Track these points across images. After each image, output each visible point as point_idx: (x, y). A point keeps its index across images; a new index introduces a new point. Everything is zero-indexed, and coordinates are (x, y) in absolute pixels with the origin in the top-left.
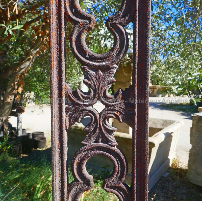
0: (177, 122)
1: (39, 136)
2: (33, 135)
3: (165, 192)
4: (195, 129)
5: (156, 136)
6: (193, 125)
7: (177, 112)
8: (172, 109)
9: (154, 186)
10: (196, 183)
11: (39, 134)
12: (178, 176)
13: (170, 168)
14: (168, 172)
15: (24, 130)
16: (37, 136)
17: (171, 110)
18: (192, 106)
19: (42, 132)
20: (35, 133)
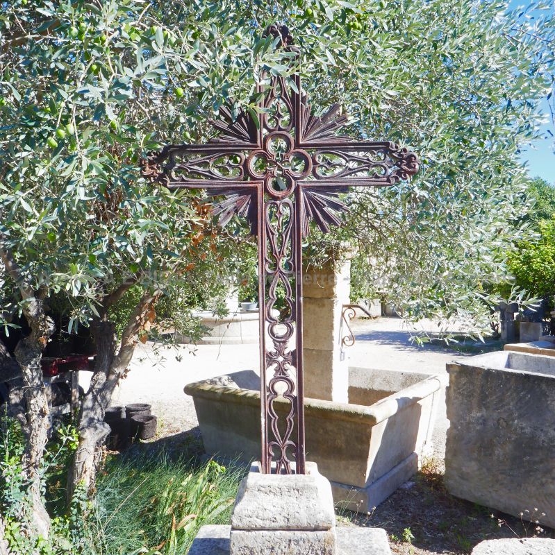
0: (432, 379)
1: (141, 414)
2: (128, 410)
3: (400, 515)
4: (455, 390)
5: (379, 404)
6: (451, 382)
7: (457, 355)
8: (445, 350)
9: (381, 504)
10: (460, 496)
11: (140, 408)
12: (432, 488)
13: (419, 473)
14: (413, 481)
16: (138, 412)
17: (445, 352)
18: (496, 341)
19: (146, 405)
20: (133, 408)
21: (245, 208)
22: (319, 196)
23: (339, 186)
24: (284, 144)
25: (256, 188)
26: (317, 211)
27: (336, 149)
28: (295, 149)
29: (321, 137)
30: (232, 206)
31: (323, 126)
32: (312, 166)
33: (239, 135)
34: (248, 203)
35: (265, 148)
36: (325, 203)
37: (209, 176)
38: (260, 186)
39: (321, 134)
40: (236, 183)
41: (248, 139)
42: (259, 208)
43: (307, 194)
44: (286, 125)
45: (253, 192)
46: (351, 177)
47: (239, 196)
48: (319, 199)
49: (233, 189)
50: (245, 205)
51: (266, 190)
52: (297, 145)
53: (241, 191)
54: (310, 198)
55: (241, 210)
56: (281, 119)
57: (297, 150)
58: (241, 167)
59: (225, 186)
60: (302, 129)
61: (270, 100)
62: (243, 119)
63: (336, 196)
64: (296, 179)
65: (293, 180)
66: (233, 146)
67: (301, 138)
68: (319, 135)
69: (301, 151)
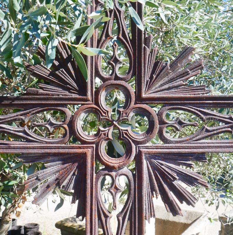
1: (33, 230)
2: (25, 228)
11: (33, 226)
15: (14, 221)
16: (31, 230)
20: (28, 227)
21: (70, 180)
22: (167, 166)
23: (194, 153)
24: (121, 97)
25: (84, 155)
26: (165, 186)
27: (190, 104)
28: (136, 103)
29: (169, 89)
30: (54, 177)
31: (172, 75)
32: (157, 126)
33: (64, 85)
34: (74, 174)
35: (97, 103)
36: (175, 175)
37: (24, 138)
38: (89, 152)
39: (170, 85)
40: (58, 148)
41: (76, 90)
42: (89, 181)
43: (151, 163)
44: (124, 73)
45: (80, 159)
46: (209, 141)
47: (63, 164)
48: (167, 169)
49: (55, 155)
50: (69, 177)
51: (98, 157)
52: (139, 99)
53: (65, 158)
54: (155, 168)
55: (64, 184)
56: (119, 66)
57: (138, 105)
58: (66, 126)
59: (43, 151)
60: (146, 78)
61: (105, 41)
62: (69, 65)
63: (190, 166)
64: (137, 143)
65: (133, 145)
66: (56, 99)
67: (143, 89)
68: (166, 86)
69: (144, 106)
